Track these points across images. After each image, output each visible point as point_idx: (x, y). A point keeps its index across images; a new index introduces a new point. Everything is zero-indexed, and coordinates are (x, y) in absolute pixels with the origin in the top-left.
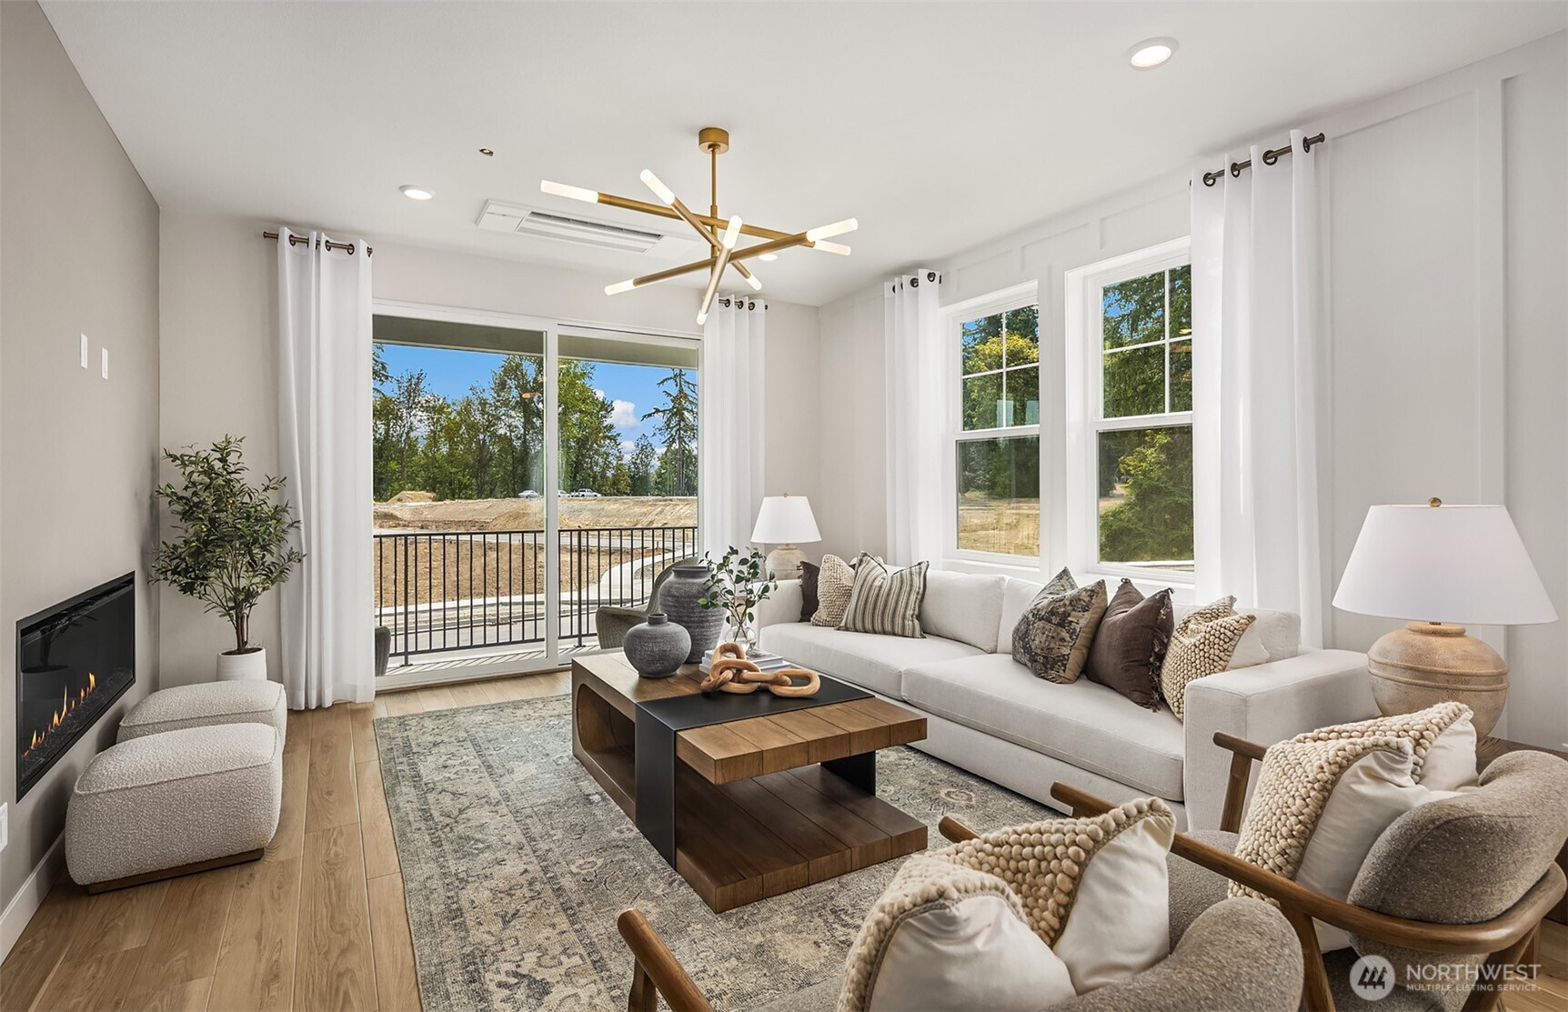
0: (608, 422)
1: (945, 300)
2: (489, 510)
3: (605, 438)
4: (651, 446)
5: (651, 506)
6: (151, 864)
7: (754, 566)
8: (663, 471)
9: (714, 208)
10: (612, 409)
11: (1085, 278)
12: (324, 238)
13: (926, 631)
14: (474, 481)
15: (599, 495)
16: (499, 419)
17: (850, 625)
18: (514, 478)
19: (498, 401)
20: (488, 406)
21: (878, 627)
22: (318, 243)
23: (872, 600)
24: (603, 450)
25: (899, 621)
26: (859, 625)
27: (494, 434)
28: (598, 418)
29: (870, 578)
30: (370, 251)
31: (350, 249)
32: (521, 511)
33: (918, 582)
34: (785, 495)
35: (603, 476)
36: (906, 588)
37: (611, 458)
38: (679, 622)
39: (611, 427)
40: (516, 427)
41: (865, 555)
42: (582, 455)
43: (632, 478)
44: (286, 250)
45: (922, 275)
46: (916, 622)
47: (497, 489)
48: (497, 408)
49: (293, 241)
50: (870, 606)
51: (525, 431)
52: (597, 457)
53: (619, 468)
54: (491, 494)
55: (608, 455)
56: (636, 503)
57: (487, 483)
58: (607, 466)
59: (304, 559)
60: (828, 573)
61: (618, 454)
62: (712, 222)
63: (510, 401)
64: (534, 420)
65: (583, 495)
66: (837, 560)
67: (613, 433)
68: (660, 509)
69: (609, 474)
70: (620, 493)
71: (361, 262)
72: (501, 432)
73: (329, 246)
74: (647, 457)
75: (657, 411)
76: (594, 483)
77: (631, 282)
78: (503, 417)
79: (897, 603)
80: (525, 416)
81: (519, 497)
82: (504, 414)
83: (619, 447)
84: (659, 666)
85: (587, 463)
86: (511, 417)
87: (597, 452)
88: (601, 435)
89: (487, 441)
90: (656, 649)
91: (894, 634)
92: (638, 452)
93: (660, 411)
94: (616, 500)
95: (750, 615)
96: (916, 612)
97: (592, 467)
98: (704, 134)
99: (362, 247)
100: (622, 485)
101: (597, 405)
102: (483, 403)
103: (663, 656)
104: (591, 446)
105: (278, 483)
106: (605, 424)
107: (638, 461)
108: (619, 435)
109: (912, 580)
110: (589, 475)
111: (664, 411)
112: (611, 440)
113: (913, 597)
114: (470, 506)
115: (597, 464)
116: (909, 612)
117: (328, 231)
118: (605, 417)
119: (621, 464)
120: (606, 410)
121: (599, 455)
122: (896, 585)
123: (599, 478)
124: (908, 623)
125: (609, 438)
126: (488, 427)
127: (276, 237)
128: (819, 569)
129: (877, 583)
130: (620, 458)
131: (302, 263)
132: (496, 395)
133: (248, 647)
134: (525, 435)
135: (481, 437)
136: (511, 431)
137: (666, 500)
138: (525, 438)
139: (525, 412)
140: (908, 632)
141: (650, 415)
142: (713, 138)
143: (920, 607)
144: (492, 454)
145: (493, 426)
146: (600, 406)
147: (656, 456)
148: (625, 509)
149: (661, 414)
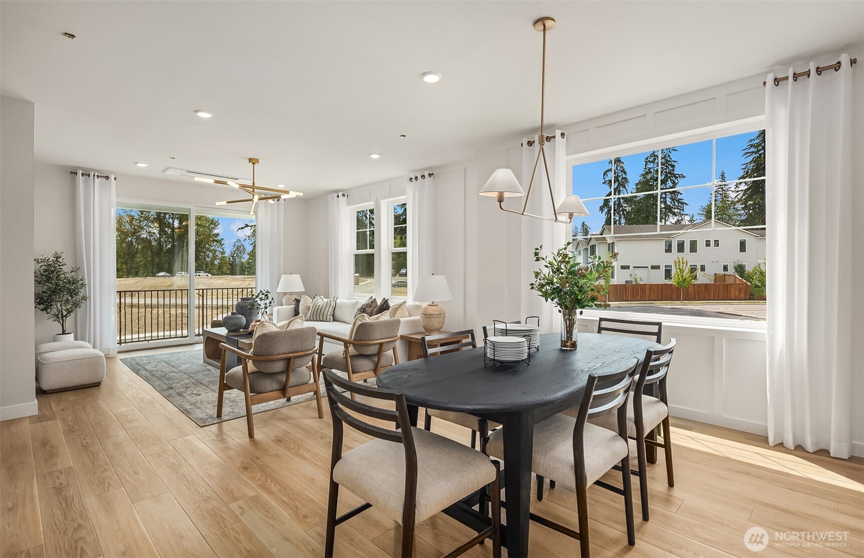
0: (215, 231)
1: (349, 204)
2: (136, 284)
3: (213, 241)
4: (243, 246)
5: (242, 281)
6: (67, 385)
7: (267, 295)
8: (250, 261)
9: (253, 183)
10: (219, 224)
11: (388, 202)
12: (96, 174)
13: (334, 320)
14: (124, 266)
15: (210, 275)
16: (142, 228)
17: (309, 319)
18: (153, 265)
19: (142, 217)
20: (134, 220)
21: (318, 319)
22: (94, 176)
23: (316, 310)
24: (212, 248)
25: (325, 316)
26: (312, 319)
27: (138, 238)
28: (209, 229)
29: (316, 303)
30: (115, 179)
31: (107, 178)
32: (159, 285)
33: (333, 304)
34: (291, 274)
35: (212, 263)
36: (328, 306)
37: (217, 253)
38: (242, 315)
39: (218, 234)
40: (154, 233)
41: (316, 295)
42: (199, 251)
43: (231, 265)
44: (80, 179)
45: (340, 194)
46: (331, 317)
47: (140, 271)
48: (140, 221)
49: (83, 175)
50: (315, 312)
51: (160, 236)
52: (208, 252)
53: (222, 259)
54: (136, 275)
55: (215, 251)
56: (233, 280)
57: (134, 268)
58: (215, 257)
59: (88, 299)
60: (303, 302)
61: (222, 251)
62: (253, 187)
63: (150, 218)
64: (167, 229)
65: (199, 275)
66: (307, 297)
67: (219, 238)
68: (248, 283)
69: (216, 262)
70: (223, 273)
71: (112, 183)
72: (144, 236)
73: (98, 177)
74: (240, 253)
75: (247, 226)
76: (206, 267)
77: (226, 202)
78: (145, 227)
79: (324, 311)
80: (160, 227)
81: (155, 276)
82: (145, 225)
83: (223, 246)
84: (234, 328)
85: (202, 256)
86: (150, 227)
87: (208, 249)
88: (211, 239)
89: (134, 241)
90: (233, 322)
91: (324, 321)
92: (235, 250)
93: (248, 226)
94: (221, 278)
95: (266, 311)
96: (332, 314)
97: (205, 258)
98: (250, 160)
99: (113, 177)
100: (225, 269)
101: (208, 221)
102: (132, 218)
103: (236, 324)
104: (205, 245)
105: (76, 270)
106: (214, 232)
107: (235, 255)
108: (223, 239)
109: (330, 303)
110: (203, 263)
111: (251, 226)
112: (217, 242)
113: (331, 308)
114: (123, 282)
115: (208, 257)
116: (329, 314)
117: (97, 171)
118: (214, 229)
119: (224, 257)
120: (214, 224)
121: (210, 251)
122: (325, 304)
123: (210, 265)
124: (328, 317)
125: (217, 241)
126: (134, 233)
127: (76, 173)
128: (300, 301)
129: (319, 304)
130: (223, 253)
131: (86, 184)
132: (140, 214)
133: (66, 332)
134: (160, 238)
135: (130, 239)
136: (150, 236)
137: (252, 278)
138: (160, 240)
139: (160, 224)
140: (328, 320)
141: (242, 228)
142: (253, 161)
143: (334, 312)
144: (137, 249)
145: (137, 232)
146: (210, 221)
147: (246, 252)
148: (226, 283)
149: (249, 228)
